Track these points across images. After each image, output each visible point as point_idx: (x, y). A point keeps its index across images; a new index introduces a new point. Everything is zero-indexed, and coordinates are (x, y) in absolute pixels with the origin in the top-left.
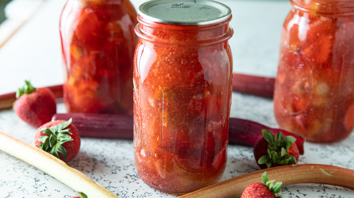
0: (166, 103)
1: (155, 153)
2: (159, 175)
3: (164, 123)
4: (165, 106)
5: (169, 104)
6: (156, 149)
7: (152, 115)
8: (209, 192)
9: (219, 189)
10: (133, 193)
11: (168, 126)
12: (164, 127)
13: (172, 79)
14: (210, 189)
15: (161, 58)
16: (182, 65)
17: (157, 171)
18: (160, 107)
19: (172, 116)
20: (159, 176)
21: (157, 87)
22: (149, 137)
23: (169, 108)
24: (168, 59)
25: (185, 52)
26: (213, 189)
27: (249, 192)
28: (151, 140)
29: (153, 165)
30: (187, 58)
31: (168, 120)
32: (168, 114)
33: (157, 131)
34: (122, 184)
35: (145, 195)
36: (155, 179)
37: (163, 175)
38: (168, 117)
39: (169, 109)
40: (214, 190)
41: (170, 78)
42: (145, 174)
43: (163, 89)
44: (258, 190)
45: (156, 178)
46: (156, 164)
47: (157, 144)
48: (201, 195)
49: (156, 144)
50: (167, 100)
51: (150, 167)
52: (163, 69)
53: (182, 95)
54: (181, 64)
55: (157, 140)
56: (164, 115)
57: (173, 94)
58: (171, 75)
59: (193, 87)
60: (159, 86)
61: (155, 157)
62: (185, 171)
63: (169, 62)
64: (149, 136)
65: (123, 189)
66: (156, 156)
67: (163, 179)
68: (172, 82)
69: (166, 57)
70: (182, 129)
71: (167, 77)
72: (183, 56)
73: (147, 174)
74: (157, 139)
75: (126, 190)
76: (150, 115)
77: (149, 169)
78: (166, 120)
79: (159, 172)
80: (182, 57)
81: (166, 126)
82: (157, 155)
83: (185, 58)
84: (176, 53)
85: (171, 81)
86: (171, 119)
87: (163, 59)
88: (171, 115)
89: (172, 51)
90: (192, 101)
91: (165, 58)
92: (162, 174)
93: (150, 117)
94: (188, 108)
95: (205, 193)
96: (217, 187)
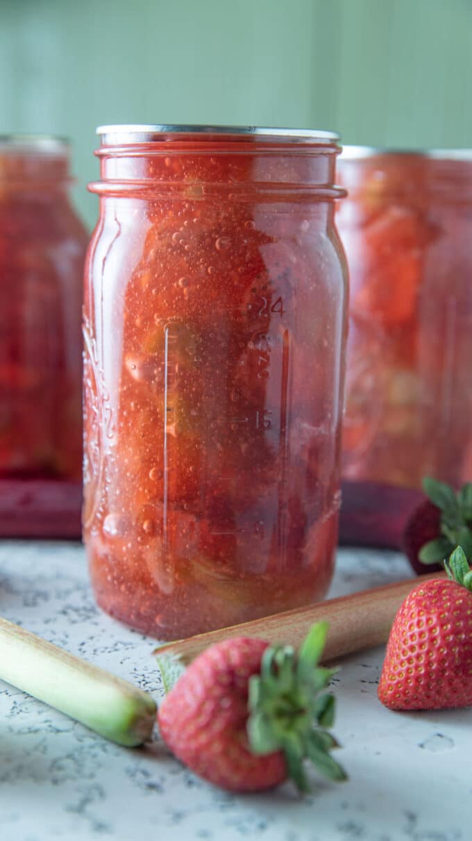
0: (175, 364)
1: (144, 519)
2: (156, 586)
3: (168, 423)
4: (171, 374)
5: (181, 369)
6: (145, 506)
7: (136, 405)
8: (300, 619)
9: (326, 614)
10: (83, 644)
11: (180, 435)
12: (169, 435)
13: (190, 293)
14: (303, 613)
15: (160, 239)
16: (218, 252)
17: (149, 574)
18: (157, 379)
19: (192, 402)
20: (156, 589)
21: (148, 319)
22: (128, 474)
23: (183, 378)
24: (178, 238)
25: (225, 218)
26: (309, 613)
27: (419, 603)
28: (133, 480)
29: (140, 559)
30: (230, 233)
31: (180, 414)
32: (180, 396)
33: (150, 451)
34: (51, 626)
35: (117, 647)
36: (143, 598)
37: (166, 582)
38: (179, 408)
39: (183, 381)
40: (311, 615)
41: (185, 291)
42: (117, 587)
43: (166, 322)
44: (444, 595)
45: (147, 594)
46: (147, 551)
47: (150, 492)
48: (277, 627)
49: (146, 491)
50: (177, 355)
51: (130, 563)
52: (165, 267)
53: (219, 338)
54: (216, 249)
55: (149, 479)
56: (168, 401)
57: (193, 336)
58: (187, 284)
59: (250, 312)
60: (155, 316)
61: (143, 531)
62: (228, 570)
63: (181, 247)
64: (126, 471)
65: (53, 637)
66: (148, 528)
67: (166, 597)
68: (189, 300)
69: (172, 233)
70: (218, 441)
71: (178, 286)
72: (221, 228)
73: (123, 588)
74: (151, 474)
75: (63, 638)
76: (129, 404)
77: (128, 569)
78: (174, 416)
79: (156, 576)
80: (217, 232)
81: (173, 433)
82: (150, 523)
83: (226, 233)
84: (201, 222)
85: (186, 298)
86: (188, 412)
87: (165, 241)
88: (190, 400)
89: (189, 215)
90: (245, 356)
91: (171, 236)
92: (164, 581)
93: (129, 413)
94: (236, 377)
95: (288, 622)
96: (321, 610)
